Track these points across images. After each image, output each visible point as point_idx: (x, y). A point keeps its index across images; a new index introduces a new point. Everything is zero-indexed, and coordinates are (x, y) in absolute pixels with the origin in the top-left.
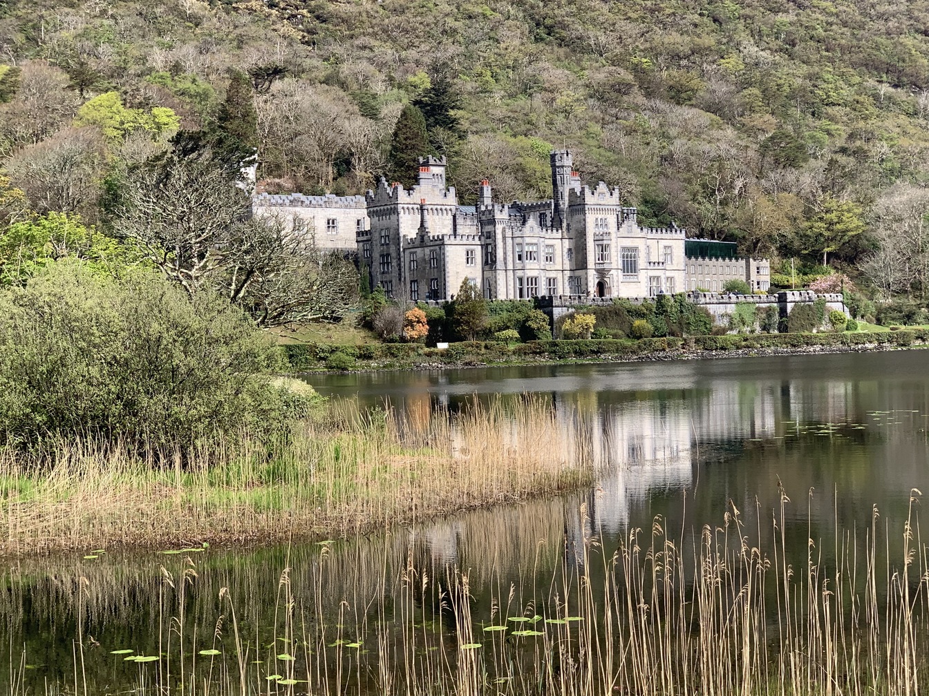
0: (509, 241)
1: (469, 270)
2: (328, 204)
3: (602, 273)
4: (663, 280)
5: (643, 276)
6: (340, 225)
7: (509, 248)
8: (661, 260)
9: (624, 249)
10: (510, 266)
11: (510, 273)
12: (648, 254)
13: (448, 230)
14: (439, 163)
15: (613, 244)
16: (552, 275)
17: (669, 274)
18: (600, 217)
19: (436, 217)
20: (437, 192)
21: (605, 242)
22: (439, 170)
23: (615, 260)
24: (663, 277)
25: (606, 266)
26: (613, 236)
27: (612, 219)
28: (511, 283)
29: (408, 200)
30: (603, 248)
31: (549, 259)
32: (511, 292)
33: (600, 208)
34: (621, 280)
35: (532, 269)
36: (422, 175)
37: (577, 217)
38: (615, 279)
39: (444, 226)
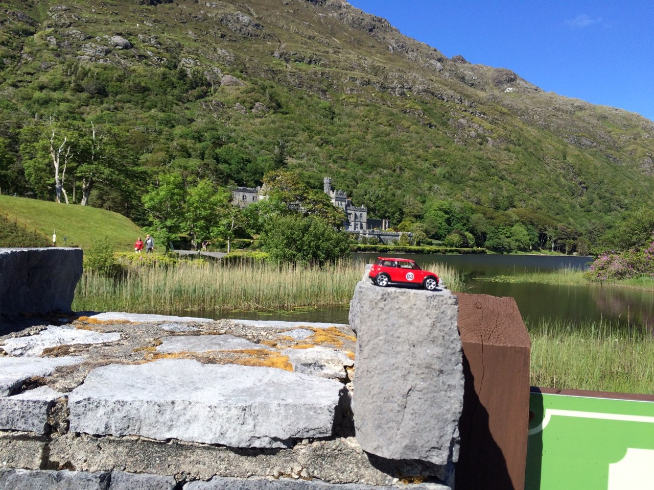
5: (353, 223)
8: (359, 218)
12: (355, 216)
17: (361, 223)
18: (340, 202)
24: (359, 224)
26: (344, 209)
27: (344, 203)
33: (340, 199)
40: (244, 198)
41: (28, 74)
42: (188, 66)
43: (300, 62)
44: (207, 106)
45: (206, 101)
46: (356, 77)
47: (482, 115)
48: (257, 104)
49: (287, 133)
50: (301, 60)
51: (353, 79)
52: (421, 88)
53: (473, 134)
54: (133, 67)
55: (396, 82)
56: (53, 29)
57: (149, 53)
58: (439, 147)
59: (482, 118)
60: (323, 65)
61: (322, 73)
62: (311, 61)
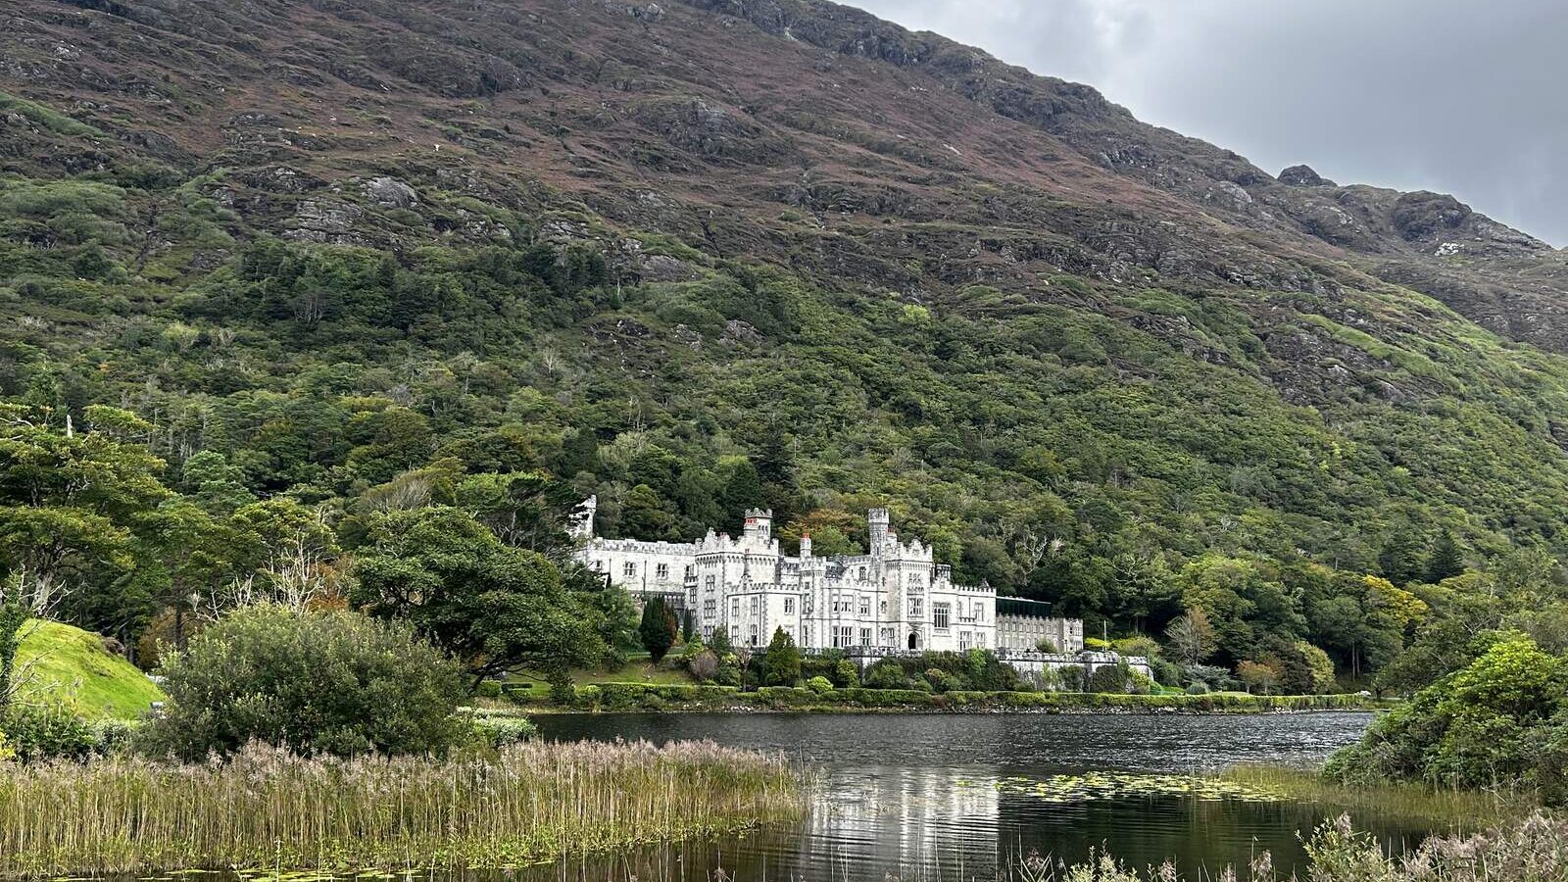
0: (827, 592)
1: (788, 617)
2: (659, 551)
3: (914, 626)
4: (974, 636)
5: (953, 630)
6: (671, 571)
7: (826, 599)
8: (973, 616)
9: (935, 603)
10: (826, 616)
11: (826, 623)
12: (960, 609)
13: (770, 579)
14: (764, 515)
15: (925, 599)
16: (866, 626)
17: (979, 630)
18: (914, 572)
19: (759, 566)
20: (761, 541)
21: (918, 597)
22: (766, 523)
24: (973, 632)
25: (918, 620)
26: (926, 591)
27: (925, 576)
28: (827, 632)
29: (734, 549)
30: (918, 602)
31: (864, 610)
32: (827, 640)
33: (913, 564)
34: (933, 632)
35: (848, 619)
36: (748, 526)
37: (894, 572)
38: (927, 632)
39: (767, 576)
40: (662, 569)
41: (159, 280)
42: (556, 238)
43: (851, 210)
44: (601, 336)
45: (599, 325)
46: (998, 238)
47: (1361, 321)
48: (733, 325)
50: (858, 206)
51: (994, 246)
52: (1182, 256)
53: (1339, 372)
54: (419, 250)
55: (1111, 245)
56: (228, 170)
57: (461, 212)
59: (1360, 328)
60: (911, 216)
61: (910, 236)
62: (882, 208)
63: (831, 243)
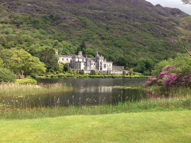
2: (67, 57)
7: (89, 63)
10: (89, 66)
12: (107, 65)
13: (82, 61)
17: (110, 68)
18: (101, 60)
19: (80, 59)
20: (81, 56)
22: (81, 53)
23: (103, 66)
25: (101, 66)
26: (103, 62)
29: (77, 57)
34: (103, 68)
35: (92, 66)
37: (98, 60)
40: (67, 59)
42: (54, 13)
44: (60, 27)
45: (60, 25)
48: (79, 26)
49: (89, 36)
50: (96, 9)
51: (115, 15)
52: (141, 17)
53: (161, 33)
54: (34, 14)
56: (7, 2)
57: (40, 9)
58: (147, 39)
59: (164, 27)
60: (104, 11)
61: (104, 13)
62: (100, 9)
63: (93, 14)
